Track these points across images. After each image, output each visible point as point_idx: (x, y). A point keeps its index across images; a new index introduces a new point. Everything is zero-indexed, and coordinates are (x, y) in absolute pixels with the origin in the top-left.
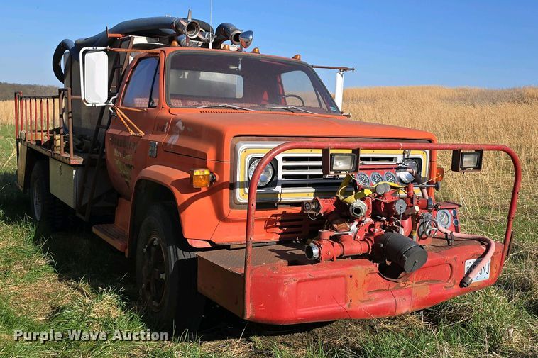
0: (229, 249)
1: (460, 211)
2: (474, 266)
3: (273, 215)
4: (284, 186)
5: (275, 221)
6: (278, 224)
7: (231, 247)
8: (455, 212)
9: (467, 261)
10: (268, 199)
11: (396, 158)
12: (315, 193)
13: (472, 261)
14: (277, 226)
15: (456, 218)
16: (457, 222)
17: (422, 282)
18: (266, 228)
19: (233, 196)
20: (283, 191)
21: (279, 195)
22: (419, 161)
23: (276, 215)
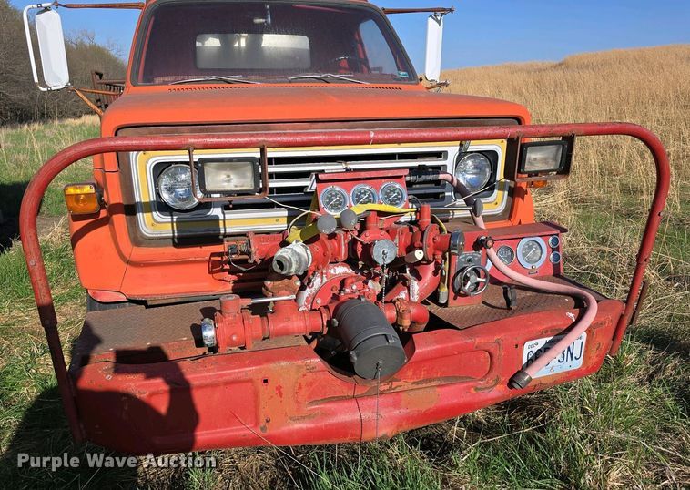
0: (147, 307)
1: (564, 239)
2: (545, 349)
3: (213, 255)
4: (226, 208)
5: (221, 263)
6: (227, 267)
7: (149, 303)
8: (556, 241)
9: (529, 343)
10: (200, 230)
11: (446, 152)
12: (288, 217)
13: (542, 342)
14: (224, 271)
15: (557, 249)
16: (556, 257)
17: (427, 380)
18: (210, 272)
19: (134, 225)
20: (227, 216)
21: (221, 223)
22: (491, 156)
23: (221, 254)
